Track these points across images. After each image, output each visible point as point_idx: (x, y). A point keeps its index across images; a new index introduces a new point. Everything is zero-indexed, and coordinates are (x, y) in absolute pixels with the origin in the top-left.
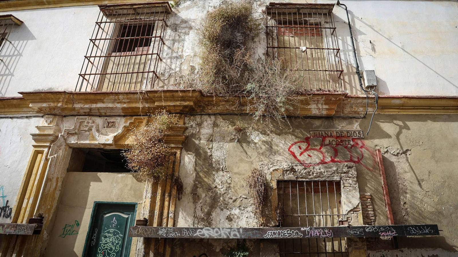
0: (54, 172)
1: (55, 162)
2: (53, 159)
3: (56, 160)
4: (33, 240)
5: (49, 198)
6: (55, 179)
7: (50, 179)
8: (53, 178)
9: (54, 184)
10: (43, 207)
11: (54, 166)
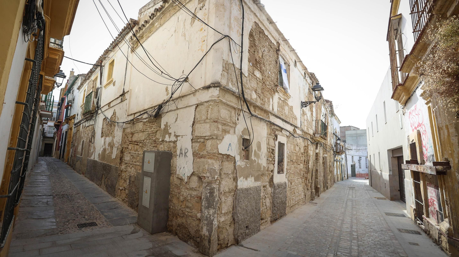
0: (442, 121)
1: (438, 112)
2: (436, 110)
3: (438, 111)
4: (449, 180)
5: (446, 144)
6: (444, 127)
7: (441, 128)
8: (443, 126)
9: (446, 132)
10: (445, 152)
11: (439, 116)
